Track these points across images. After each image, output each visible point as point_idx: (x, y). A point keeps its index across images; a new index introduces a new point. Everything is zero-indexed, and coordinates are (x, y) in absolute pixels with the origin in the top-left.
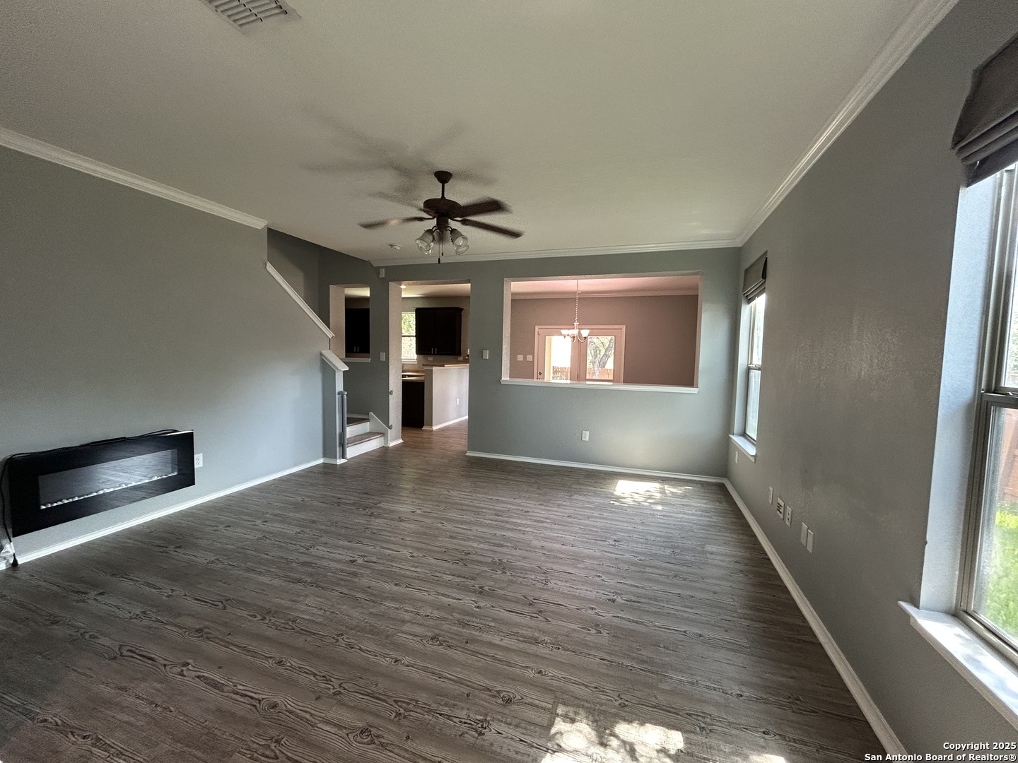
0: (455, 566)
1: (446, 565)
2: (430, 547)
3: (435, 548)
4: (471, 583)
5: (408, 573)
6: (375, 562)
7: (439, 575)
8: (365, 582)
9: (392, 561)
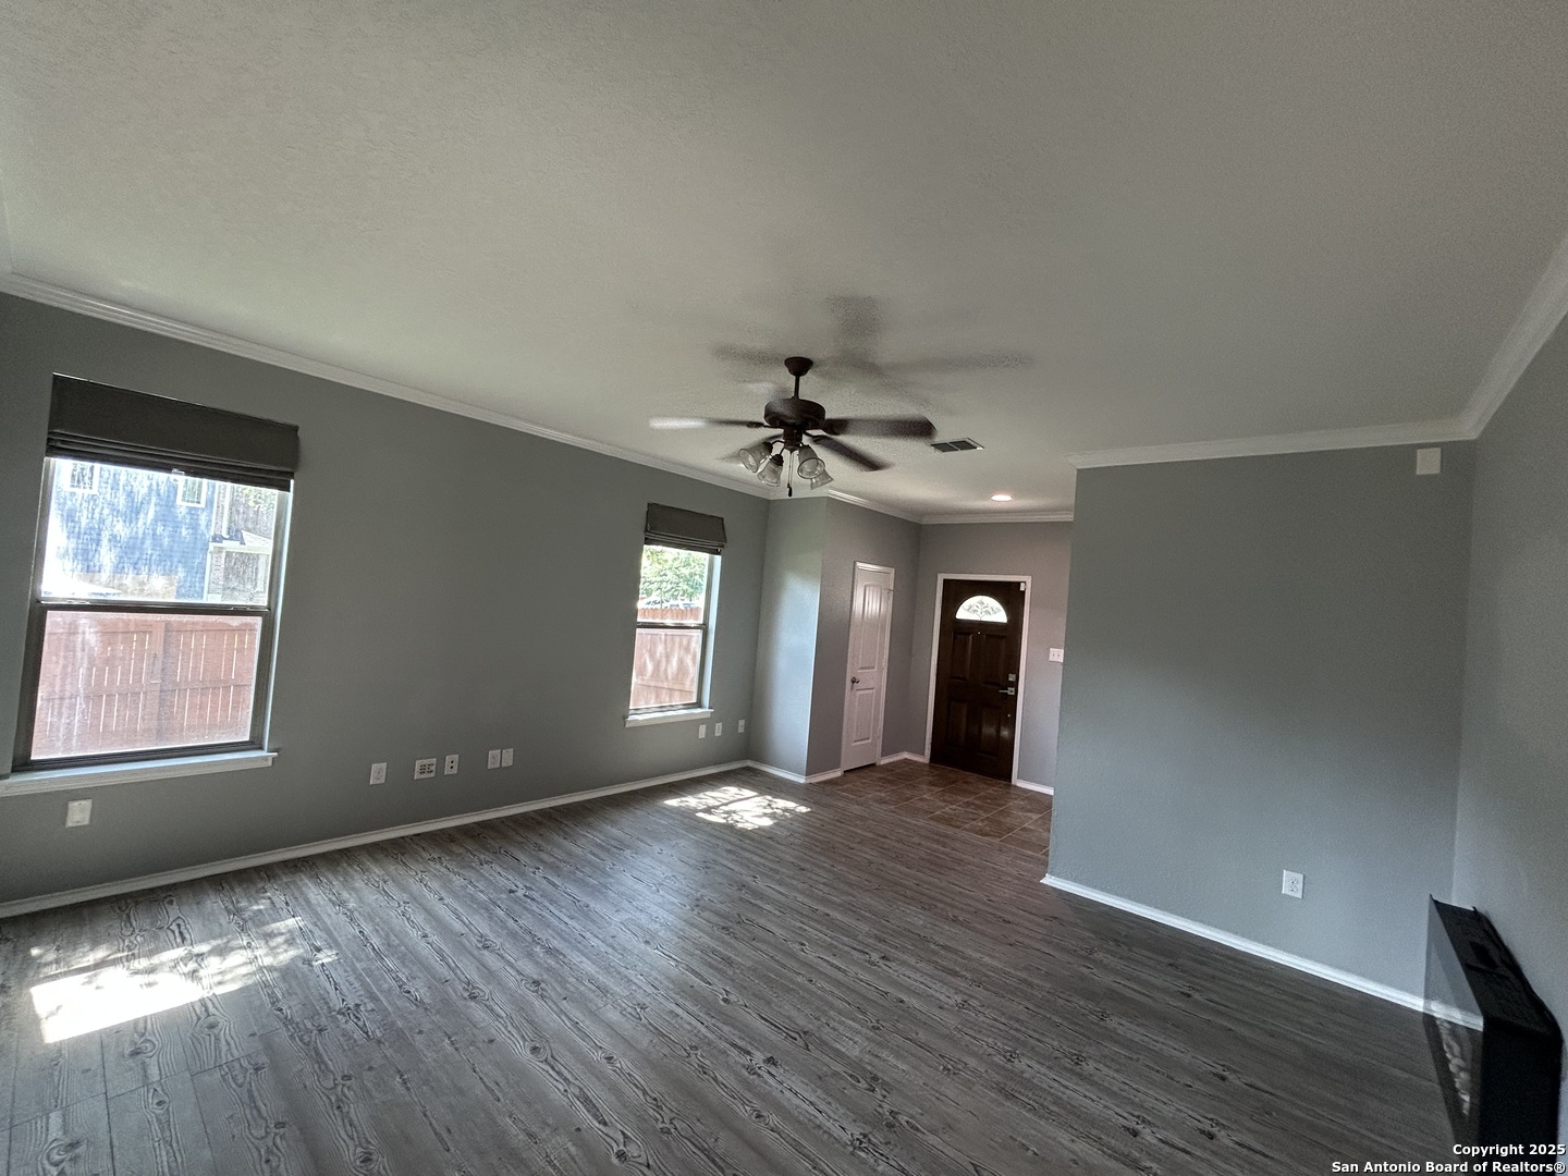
0: (753, 917)
1: (762, 921)
2: (773, 953)
3: (764, 948)
4: (748, 897)
5: (813, 924)
6: (855, 949)
7: (777, 912)
8: (864, 927)
9: (831, 944)
